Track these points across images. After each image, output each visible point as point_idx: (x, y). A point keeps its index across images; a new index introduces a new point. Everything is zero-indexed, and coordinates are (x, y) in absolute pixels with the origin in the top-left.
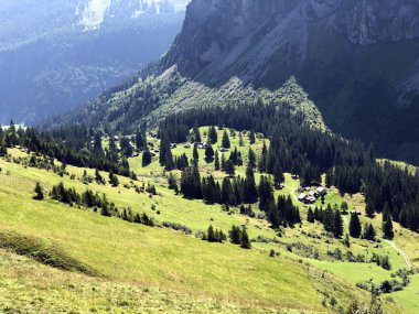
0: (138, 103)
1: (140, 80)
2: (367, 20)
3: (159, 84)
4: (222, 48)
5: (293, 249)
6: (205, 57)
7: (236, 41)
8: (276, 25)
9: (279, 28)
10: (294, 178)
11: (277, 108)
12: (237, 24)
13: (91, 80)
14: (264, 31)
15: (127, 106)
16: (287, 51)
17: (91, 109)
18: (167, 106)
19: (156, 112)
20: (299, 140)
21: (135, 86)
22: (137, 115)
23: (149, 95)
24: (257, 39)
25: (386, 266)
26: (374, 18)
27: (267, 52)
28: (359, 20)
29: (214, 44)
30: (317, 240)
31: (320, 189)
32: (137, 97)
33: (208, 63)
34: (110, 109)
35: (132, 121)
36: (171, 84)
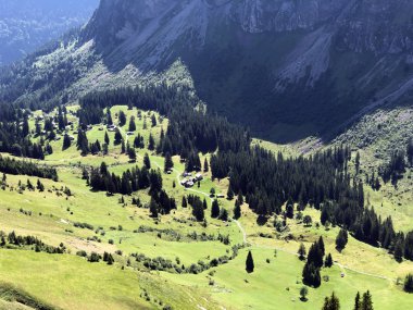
0: (60, 74)
1: (62, 45)
2: (256, 11)
3: (79, 57)
4: (135, 27)
5: (163, 235)
6: (120, 35)
7: (147, 21)
8: (182, 10)
9: (185, 13)
10: (182, 162)
11: (178, 89)
12: (147, 6)
13: (15, 33)
14: (171, 15)
15: (51, 76)
16: (189, 36)
17: (16, 72)
18: (86, 80)
19: (76, 85)
20: (190, 127)
21: (57, 51)
22: (59, 86)
23: (70, 67)
24: (165, 21)
25: (227, 242)
26: (261, 11)
27: (173, 36)
28: (249, 12)
29: (128, 24)
30: (183, 225)
31: (198, 175)
32: (59, 68)
33: (122, 41)
34: (35, 78)
35: (55, 92)
36: (90, 58)
